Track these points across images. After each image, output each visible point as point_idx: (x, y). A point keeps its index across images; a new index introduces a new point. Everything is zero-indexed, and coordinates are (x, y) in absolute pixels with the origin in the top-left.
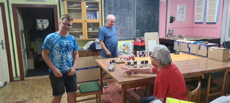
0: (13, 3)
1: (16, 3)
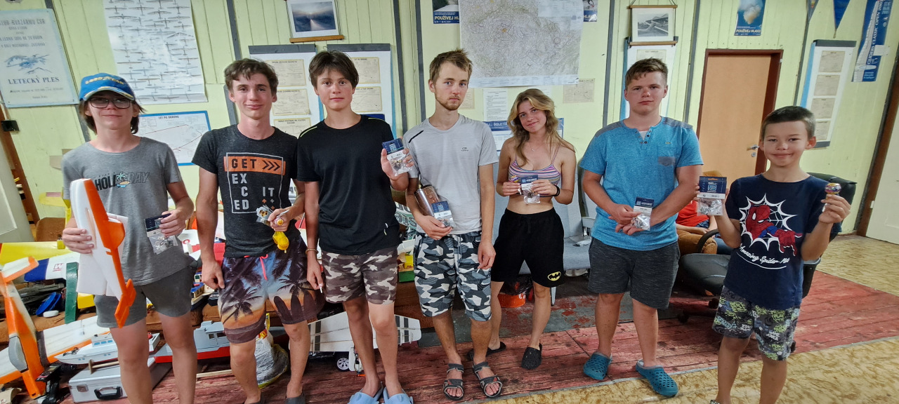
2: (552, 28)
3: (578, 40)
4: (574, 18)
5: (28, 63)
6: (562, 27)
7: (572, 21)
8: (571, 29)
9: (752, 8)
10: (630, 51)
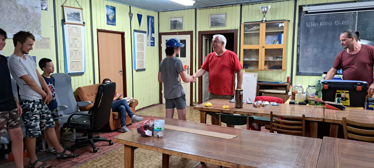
0: (200, 31)
1: (201, 31)
2: (25, 10)
3: (40, 18)
4: (36, 7)
6: (30, 10)
7: (35, 9)
8: (35, 12)
9: (111, 14)
10: (65, 26)
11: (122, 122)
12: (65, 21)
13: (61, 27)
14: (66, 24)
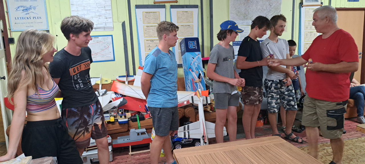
3: (280, 4)
5: (26, 9)
10: (302, 9)
11: (358, 112)
12: (302, 4)
13: (298, 10)
14: (303, 7)
